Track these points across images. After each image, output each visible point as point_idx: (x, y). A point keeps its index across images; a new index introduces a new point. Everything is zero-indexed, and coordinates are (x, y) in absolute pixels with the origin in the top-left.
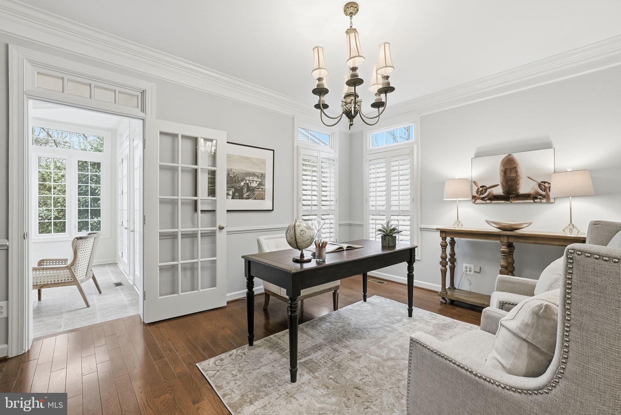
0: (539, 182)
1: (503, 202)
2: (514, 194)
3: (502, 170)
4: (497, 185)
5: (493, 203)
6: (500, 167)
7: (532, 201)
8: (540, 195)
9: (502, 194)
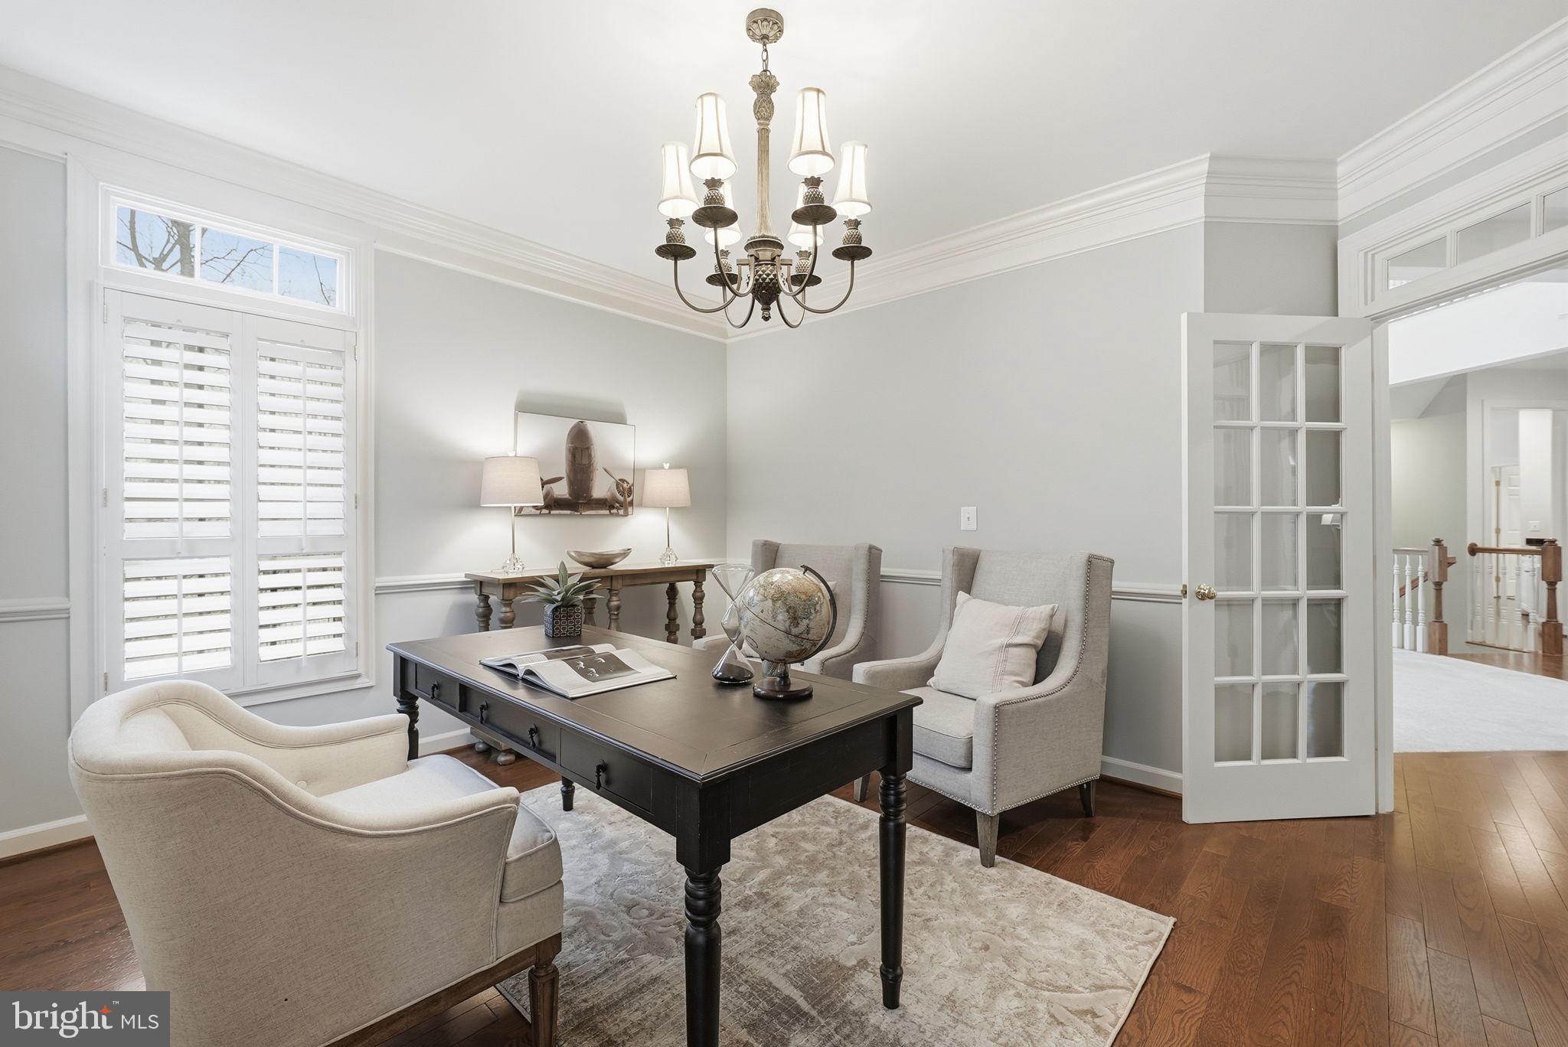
0: (618, 478)
1: (568, 512)
2: (585, 497)
3: (570, 450)
4: (560, 479)
5: (553, 515)
6: (567, 443)
7: (607, 512)
8: (618, 503)
9: (567, 496)
